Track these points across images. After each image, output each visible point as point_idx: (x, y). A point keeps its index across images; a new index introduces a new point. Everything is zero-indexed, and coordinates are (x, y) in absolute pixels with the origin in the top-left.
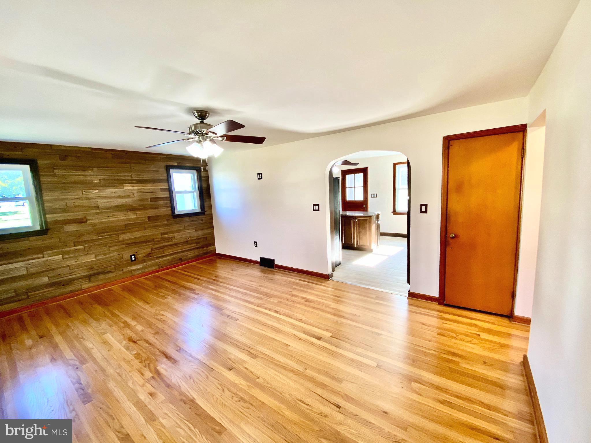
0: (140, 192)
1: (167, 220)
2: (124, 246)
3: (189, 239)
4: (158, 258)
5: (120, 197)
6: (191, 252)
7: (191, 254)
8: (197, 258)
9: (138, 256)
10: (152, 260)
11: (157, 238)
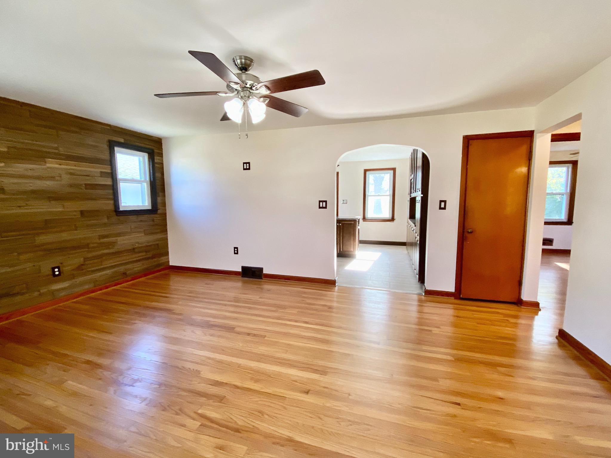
0: (71, 174)
1: (108, 218)
2: (41, 253)
3: (135, 246)
4: (94, 272)
5: (39, 178)
6: (139, 263)
7: (138, 267)
8: (146, 273)
9: (64, 269)
10: (85, 274)
11: (93, 243)
